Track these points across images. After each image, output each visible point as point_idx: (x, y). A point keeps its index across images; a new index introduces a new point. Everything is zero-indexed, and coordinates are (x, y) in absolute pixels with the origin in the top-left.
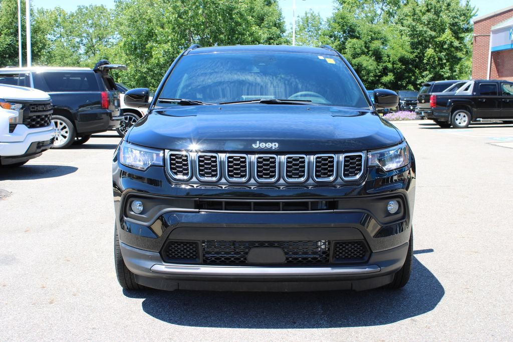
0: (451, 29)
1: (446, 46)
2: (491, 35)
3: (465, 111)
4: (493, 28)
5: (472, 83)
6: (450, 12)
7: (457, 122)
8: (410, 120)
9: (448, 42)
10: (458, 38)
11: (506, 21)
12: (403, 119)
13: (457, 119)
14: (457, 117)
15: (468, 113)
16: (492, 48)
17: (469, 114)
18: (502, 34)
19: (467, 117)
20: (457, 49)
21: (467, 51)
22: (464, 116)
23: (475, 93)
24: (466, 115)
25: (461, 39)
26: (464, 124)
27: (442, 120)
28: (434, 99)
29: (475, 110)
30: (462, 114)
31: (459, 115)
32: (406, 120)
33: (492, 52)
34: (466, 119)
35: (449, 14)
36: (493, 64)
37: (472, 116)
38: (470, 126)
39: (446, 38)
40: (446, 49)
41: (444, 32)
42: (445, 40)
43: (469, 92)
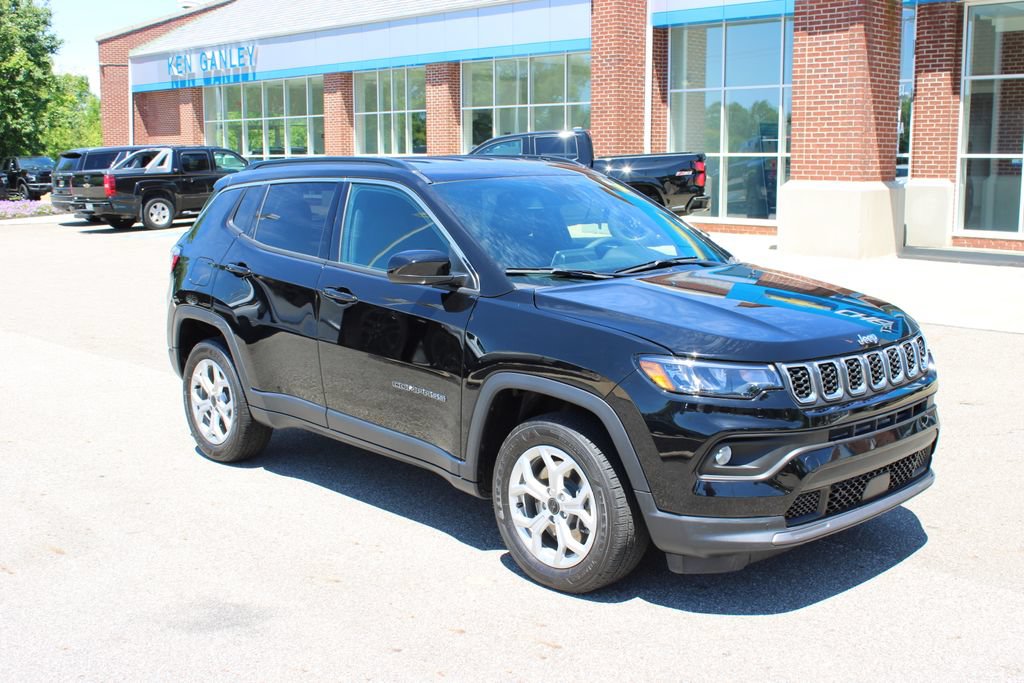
0: (24, 47)
1: (20, 78)
2: (130, 64)
3: (164, 200)
4: (133, 53)
5: (170, 152)
6: (19, 16)
7: (153, 219)
8: (26, 216)
9: (23, 70)
10: (40, 64)
11: (152, 42)
12: (14, 216)
13: (152, 215)
14: (152, 210)
15: (169, 202)
16: (134, 86)
17: (171, 204)
18: (152, 65)
19: (167, 210)
20: (40, 83)
21: (58, 88)
22: (163, 209)
23: (176, 170)
24: (165, 207)
25: (45, 66)
26: (165, 221)
27: (127, 217)
28: (111, 182)
29: (179, 196)
30: (160, 205)
31: (155, 207)
32: (19, 217)
33: (134, 94)
34: (167, 212)
35: (19, 20)
36: (137, 114)
37: (175, 208)
38: (175, 221)
39: (18, 63)
40: (21, 83)
41: (12, 53)
42: (17, 67)
43: (167, 168)
